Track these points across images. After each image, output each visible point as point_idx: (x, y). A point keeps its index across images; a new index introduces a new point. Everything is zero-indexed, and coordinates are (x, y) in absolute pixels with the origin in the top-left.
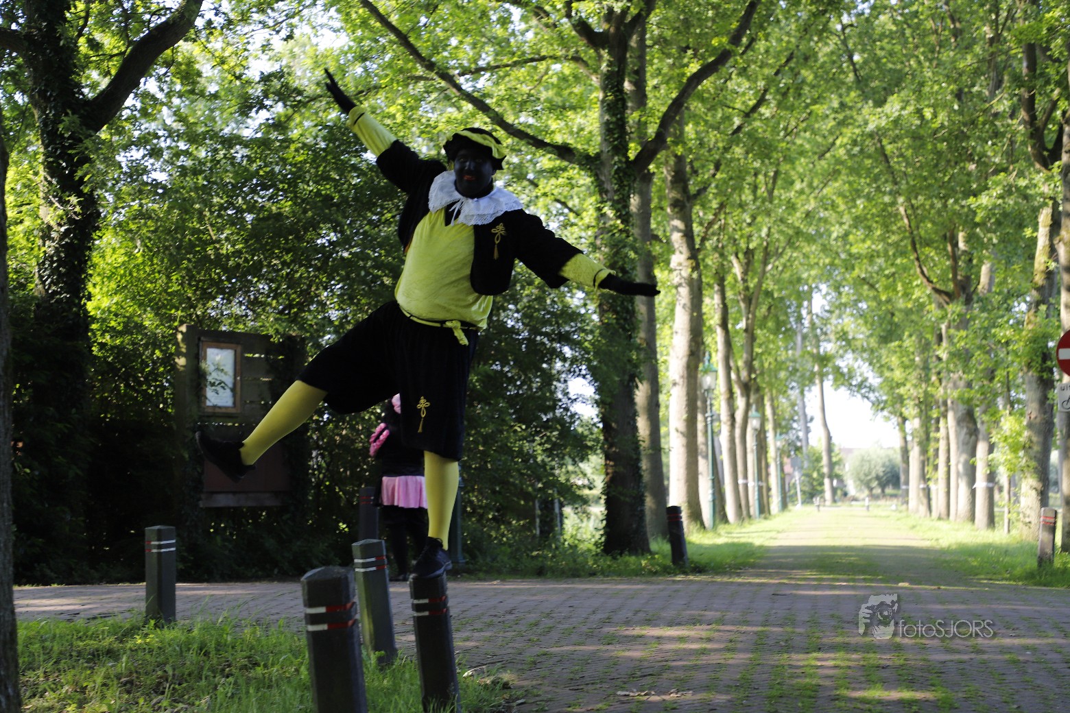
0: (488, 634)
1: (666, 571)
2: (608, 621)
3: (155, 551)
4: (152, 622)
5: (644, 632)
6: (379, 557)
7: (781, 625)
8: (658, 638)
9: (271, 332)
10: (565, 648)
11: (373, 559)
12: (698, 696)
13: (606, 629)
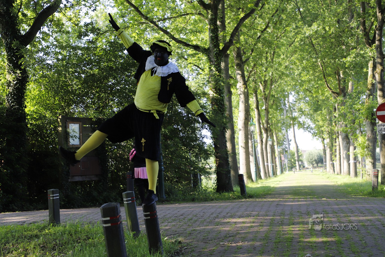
0: (174, 223)
1: (239, 198)
2: (217, 217)
3: (51, 198)
4: (52, 224)
5: (230, 221)
6: (132, 197)
7: (279, 216)
8: (235, 222)
9: (92, 117)
10: (202, 228)
11: (130, 198)
12: (250, 243)
13: (216, 220)
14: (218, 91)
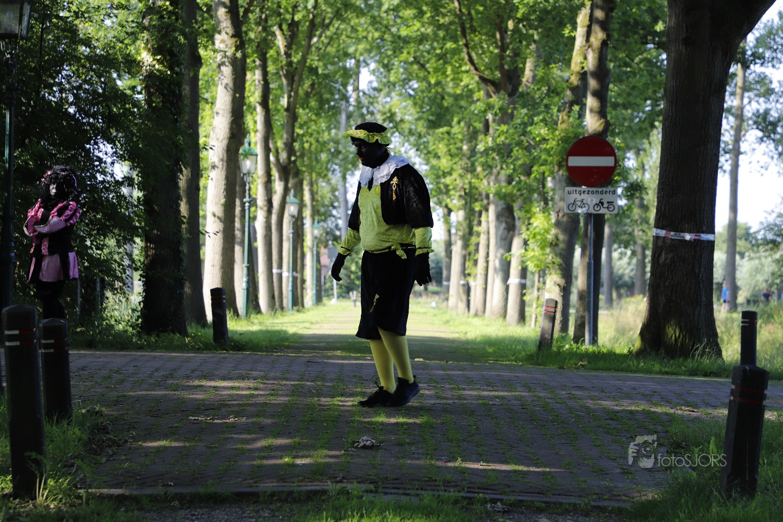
1: (207, 347)
5: (202, 384)
7: (312, 381)
8: (215, 387)
10: (139, 393)
12: (250, 420)
13: (170, 382)
14: (168, 58)
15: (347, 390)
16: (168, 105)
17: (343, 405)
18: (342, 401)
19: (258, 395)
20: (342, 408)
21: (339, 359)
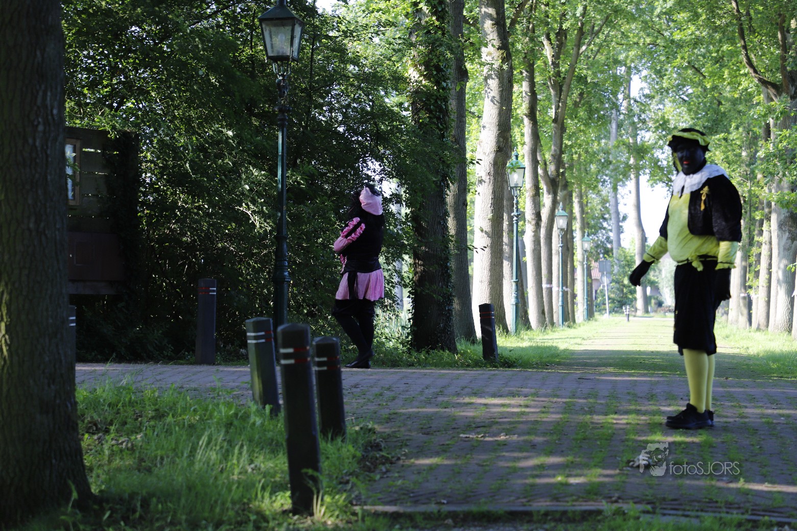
1: (477, 364)
2: (441, 393)
5: (472, 401)
6: (268, 331)
7: (585, 398)
8: (485, 404)
9: (108, 128)
10: (411, 410)
12: (522, 438)
13: (440, 399)
14: (435, 73)
15: (621, 408)
16: (435, 120)
17: (617, 423)
18: (616, 419)
19: (529, 413)
20: (615, 426)
21: (612, 376)
